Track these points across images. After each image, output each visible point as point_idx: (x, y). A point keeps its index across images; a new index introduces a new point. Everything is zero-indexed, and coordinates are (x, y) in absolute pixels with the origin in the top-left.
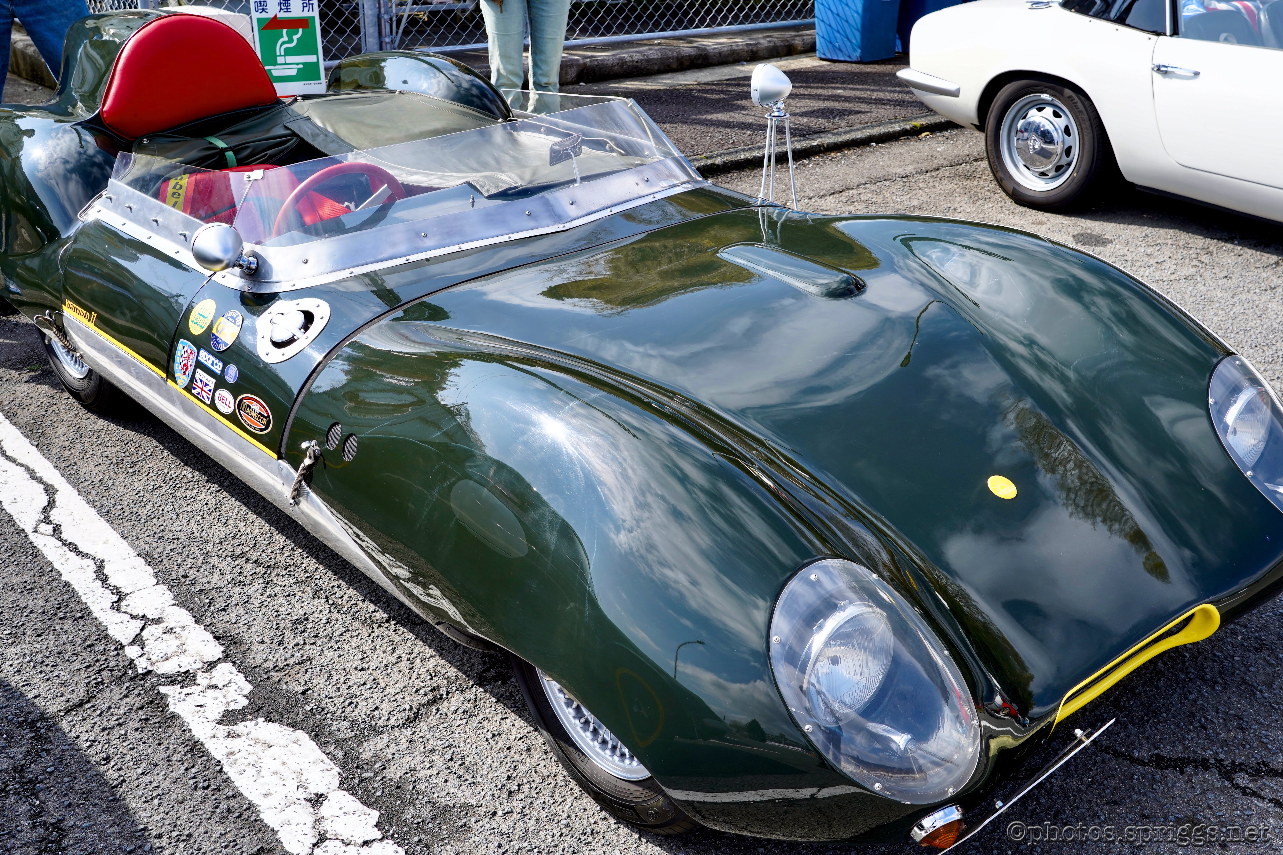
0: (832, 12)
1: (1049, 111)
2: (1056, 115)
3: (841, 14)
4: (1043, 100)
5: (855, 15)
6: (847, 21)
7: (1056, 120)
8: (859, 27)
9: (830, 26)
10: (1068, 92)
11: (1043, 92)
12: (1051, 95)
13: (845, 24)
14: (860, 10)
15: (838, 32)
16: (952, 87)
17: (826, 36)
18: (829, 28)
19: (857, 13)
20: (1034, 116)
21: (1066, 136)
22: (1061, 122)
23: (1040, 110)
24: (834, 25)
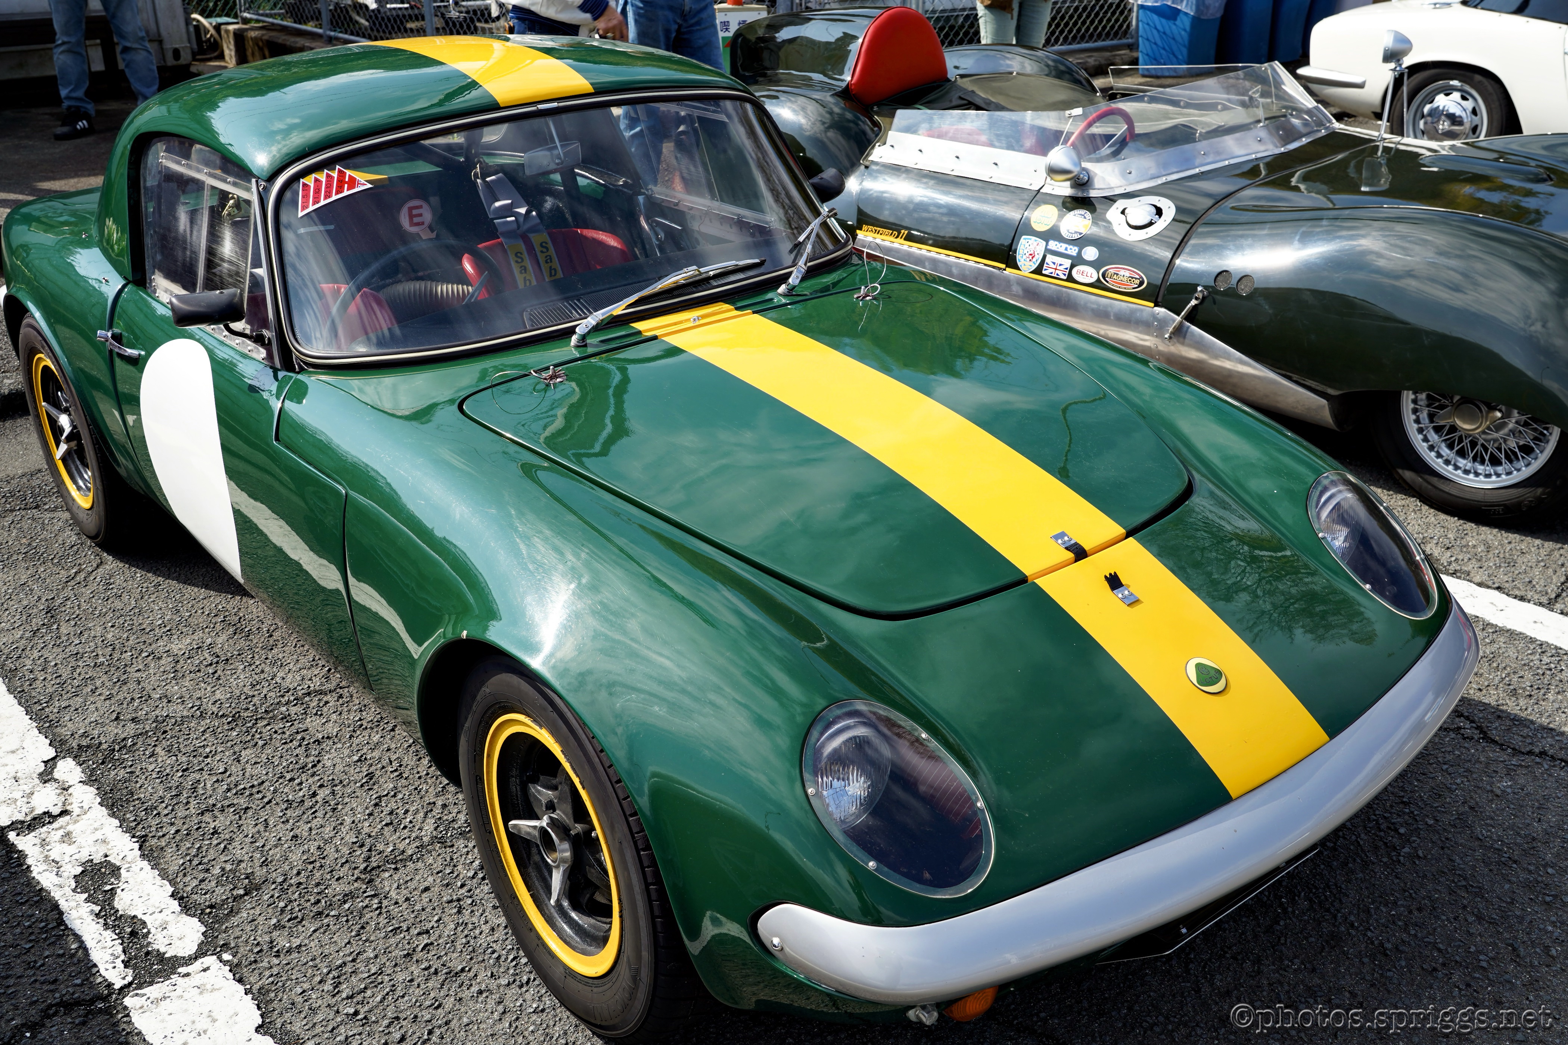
0: (1158, 31)
1: (1456, 96)
2: (1464, 98)
3: (1168, 32)
4: (1452, 86)
5: (1183, 33)
6: (1174, 39)
7: (1464, 103)
8: (1186, 43)
9: (1155, 44)
10: (1478, 77)
11: (1452, 79)
12: (1460, 81)
13: (1172, 42)
14: (1188, 28)
15: (1164, 49)
16: (1357, 80)
17: (1151, 54)
18: (1154, 46)
19: (1185, 30)
20: (1441, 101)
21: (1474, 117)
22: (1469, 105)
23: (1447, 95)
24: (1159, 43)
